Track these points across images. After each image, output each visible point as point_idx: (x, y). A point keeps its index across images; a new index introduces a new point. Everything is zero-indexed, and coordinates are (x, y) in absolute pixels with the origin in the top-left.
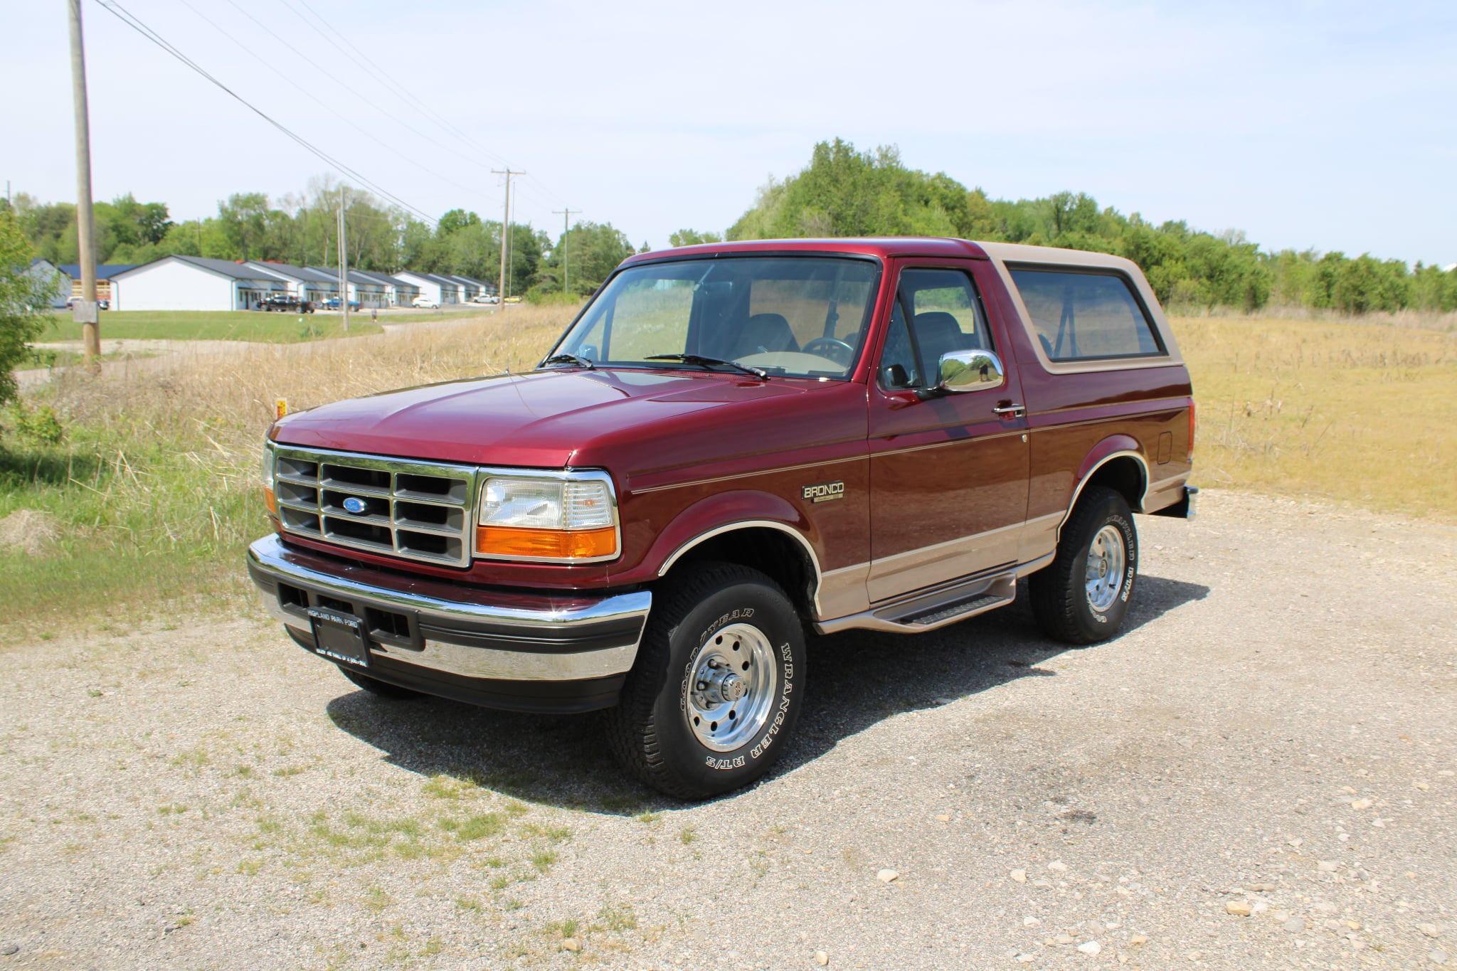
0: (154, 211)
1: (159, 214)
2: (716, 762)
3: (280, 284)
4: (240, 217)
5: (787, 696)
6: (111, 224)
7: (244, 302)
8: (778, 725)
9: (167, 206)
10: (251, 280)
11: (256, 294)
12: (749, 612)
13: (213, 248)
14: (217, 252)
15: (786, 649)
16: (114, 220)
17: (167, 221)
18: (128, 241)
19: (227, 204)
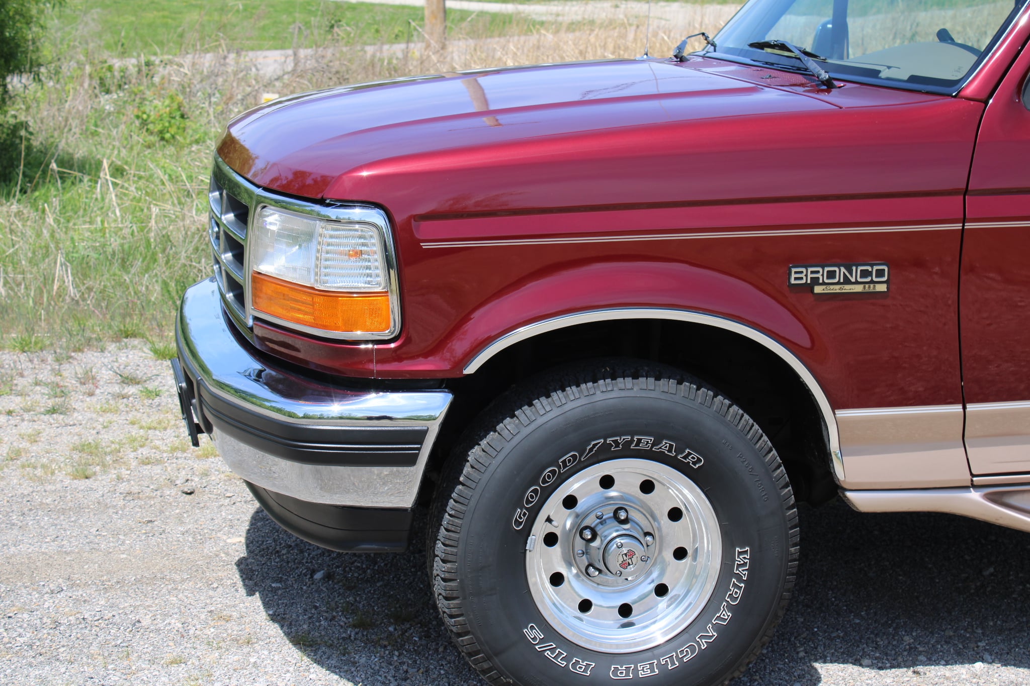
2: (542, 641)
5: (716, 627)
8: (680, 660)
12: (693, 458)
15: (743, 557)
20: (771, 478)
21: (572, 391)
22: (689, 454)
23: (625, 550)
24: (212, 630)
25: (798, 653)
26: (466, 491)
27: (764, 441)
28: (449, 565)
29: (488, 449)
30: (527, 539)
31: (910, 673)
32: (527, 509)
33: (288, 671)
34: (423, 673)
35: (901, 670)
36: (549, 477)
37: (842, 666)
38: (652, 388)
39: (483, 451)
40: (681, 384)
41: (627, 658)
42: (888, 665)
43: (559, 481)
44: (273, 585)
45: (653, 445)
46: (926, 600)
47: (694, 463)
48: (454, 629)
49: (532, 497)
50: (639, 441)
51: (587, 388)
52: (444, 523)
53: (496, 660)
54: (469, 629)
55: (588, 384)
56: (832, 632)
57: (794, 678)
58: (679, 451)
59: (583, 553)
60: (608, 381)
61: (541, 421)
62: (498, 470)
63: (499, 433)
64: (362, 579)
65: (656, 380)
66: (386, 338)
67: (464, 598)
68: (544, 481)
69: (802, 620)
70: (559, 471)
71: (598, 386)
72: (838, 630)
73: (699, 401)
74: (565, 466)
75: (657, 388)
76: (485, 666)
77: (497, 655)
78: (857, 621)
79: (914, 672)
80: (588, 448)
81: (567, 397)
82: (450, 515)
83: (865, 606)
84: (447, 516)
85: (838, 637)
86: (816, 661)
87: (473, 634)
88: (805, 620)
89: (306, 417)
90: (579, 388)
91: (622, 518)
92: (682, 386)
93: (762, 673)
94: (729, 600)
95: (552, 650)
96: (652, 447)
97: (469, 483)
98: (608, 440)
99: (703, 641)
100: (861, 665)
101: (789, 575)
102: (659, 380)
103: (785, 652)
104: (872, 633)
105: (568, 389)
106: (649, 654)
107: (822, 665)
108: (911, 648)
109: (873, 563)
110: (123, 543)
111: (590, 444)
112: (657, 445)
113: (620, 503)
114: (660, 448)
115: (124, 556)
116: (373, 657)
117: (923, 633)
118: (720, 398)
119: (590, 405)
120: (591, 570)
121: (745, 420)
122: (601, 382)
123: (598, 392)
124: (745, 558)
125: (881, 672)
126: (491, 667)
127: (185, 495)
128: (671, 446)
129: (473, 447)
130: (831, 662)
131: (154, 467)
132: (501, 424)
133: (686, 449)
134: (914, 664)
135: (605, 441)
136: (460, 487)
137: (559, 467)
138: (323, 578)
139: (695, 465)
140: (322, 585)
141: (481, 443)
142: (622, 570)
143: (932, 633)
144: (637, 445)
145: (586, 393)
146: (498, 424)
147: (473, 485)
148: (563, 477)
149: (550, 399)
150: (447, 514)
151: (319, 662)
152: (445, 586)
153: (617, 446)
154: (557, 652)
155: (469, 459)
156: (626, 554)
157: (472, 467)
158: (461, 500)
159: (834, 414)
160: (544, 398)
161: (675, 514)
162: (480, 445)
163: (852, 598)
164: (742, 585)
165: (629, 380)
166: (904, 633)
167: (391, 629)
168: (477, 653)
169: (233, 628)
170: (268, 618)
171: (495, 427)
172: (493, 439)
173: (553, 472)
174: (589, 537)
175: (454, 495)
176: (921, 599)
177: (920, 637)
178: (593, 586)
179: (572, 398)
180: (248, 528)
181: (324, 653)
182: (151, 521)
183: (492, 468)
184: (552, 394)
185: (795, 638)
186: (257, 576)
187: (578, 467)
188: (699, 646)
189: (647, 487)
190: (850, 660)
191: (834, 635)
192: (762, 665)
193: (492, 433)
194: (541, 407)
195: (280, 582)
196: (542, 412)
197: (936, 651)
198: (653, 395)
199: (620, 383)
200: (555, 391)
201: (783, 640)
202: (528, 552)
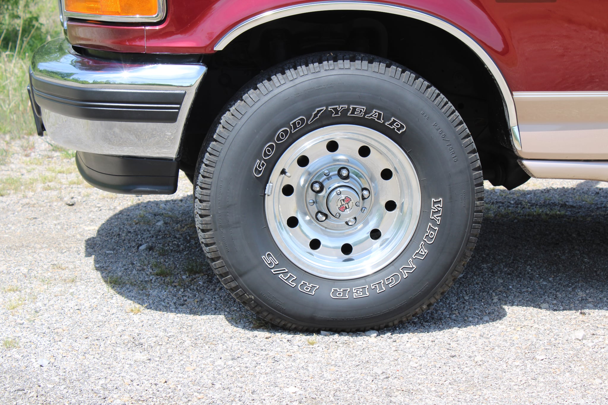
2: (277, 266)
5: (415, 261)
8: (386, 286)
12: (397, 125)
20: (461, 144)
21: (302, 69)
22: (394, 121)
23: (343, 197)
24: (49, 274)
25: (492, 300)
26: (218, 146)
27: (455, 115)
28: (204, 204)
29: (236, 113)
30: (266, 186)
31: (578, 313)
32: (265, 160)
33: (96, 298)
34: (197, 302)
35: (571, 311)
36: (282, 136)
37: (525, 308)
38: (366, 68)
39: (233, 115)
40: (389, 67)
41: (344, 283)
42: (562, 308)
43: (291, 140)
44: (107, 252)
45: (366, 113)
46: (602, 273)
47: (399, 129)
48: (209, 255)
49: (269, 151)
50: (354, 109)
51: (314, 67)
52: (201, 171)
53: (241, 280)
54: (220, 255)
55: (315, 64)
56: (523, 288)
57: (485, 314)
58: (386, 119)
59: (314, 203)
60: (331, 62)
61: (276, 91)
62: (242, 129)
63: (245, 102)
64: (175, 251)
65: (369, 63)
66: (155, 21)
67: (216, 230)
68: (279, 139)
69: (502, 281)
70: (291, 132)
71: (323, 66)
72: (528, 287)
73: (403, 80)
74: (295, 128)
75: (370, 69)
76: (233, 285)
77: (241, 275)
78: (545, 283)
79: (581, 313)
80: (314, 113)
81: (298, 74)
82: (206, 165)
83: (554, 275)
84: (203, 165)
85: (527, 291)
86: (505, 304)
87: (223, 259)
88: (504, 281)
89: (95, 83)
90: (307, 68)
91: (344, 175)
92: (390, 69)
93: (461, 310)
94: (425, 240)
95: (285, 273)
96: (365, 115)
97: (220, 139)
98: (330, 107)
99: (405, 271)
100: (540, 308)
101: (476, 223)
102: (372, 63)
103: (483, 299)
104: (555, 290)
105: (299, 68)
106: (363, 281)
107: (510, 307)
108: (582, 300)
109: (566, 251)
110: (10, 228)
111: (315, 111)
112: (369, 114)
113: (343, 164)
114: (371, 116)
115: (7, 236)
116: (163, 291)
117: (595, 291)
118: (421, 80)
119: (315, 80)
120: (320, 215)
121: (441, 98)
122: (325, 63)
123: (322, 71)
124: (438, 207)
125: (555, 312)
126: (237, 286)
127: (67, 206)
128: (380, 114)
129: (224, 113)
130: (517, 305)
131: (53, 192)
132: (246, 95)
133: (391, 117)
134: (582, 308)
135: (327, 108)
136: (214, 143)
137: (291, 129)
138: (146, 249)
139: (399, 131)
140: (144, 253)
141: (231, 109)
142: (340, 212)
143: (602, 291)
144: (353, 113)
145: (313, 71)
146: (244, 94)
147: (223, 141)
148: (295, 137)
149: (284, 76)
150: (204, 164)
151: (120, 293)
152: (201, 221)
153: (337, 113)
154: (289, 275)
155: (221, 121)
156: (343, 200)
157: (224, 127)
158: (214, 152)
159: (512, 95)
160: (280, 74)
161: (387, 174)
162: (229, 111)
163: (544, 270)
164: (437, 228)
165: (347, 62)
166: (579, 291)
167: (184, 277)
168: (227, 274)
169: (66, 274)
170: (95, 268)
171: (242, 97)
172: (239, 105)
173: (286, 132)
174: (318, 189)
175: (209, 149)
176: (598, 273)
177: (592, 293)
178: (321, 229)
179: (302, 74)
180: (104, 222)
181: (127, 289)
182: (36, 218)
183: (237, 128)
184: (286, 71)
185: (493, 291)
186: (98, 247)
187: (306, 129)
188: (402, 275)
189: (364, 151)
190: (532, 305)
191: (524, 290)
192: (463, 306)
193: (239, 101)
194: (277, 81)
195: (114, 250)
196: (278, 84)
197: (602, 302)
198: (366, 73)
199: (340, 64)
200: (289, 69)
201: (483, 292)
202: (266, 195)
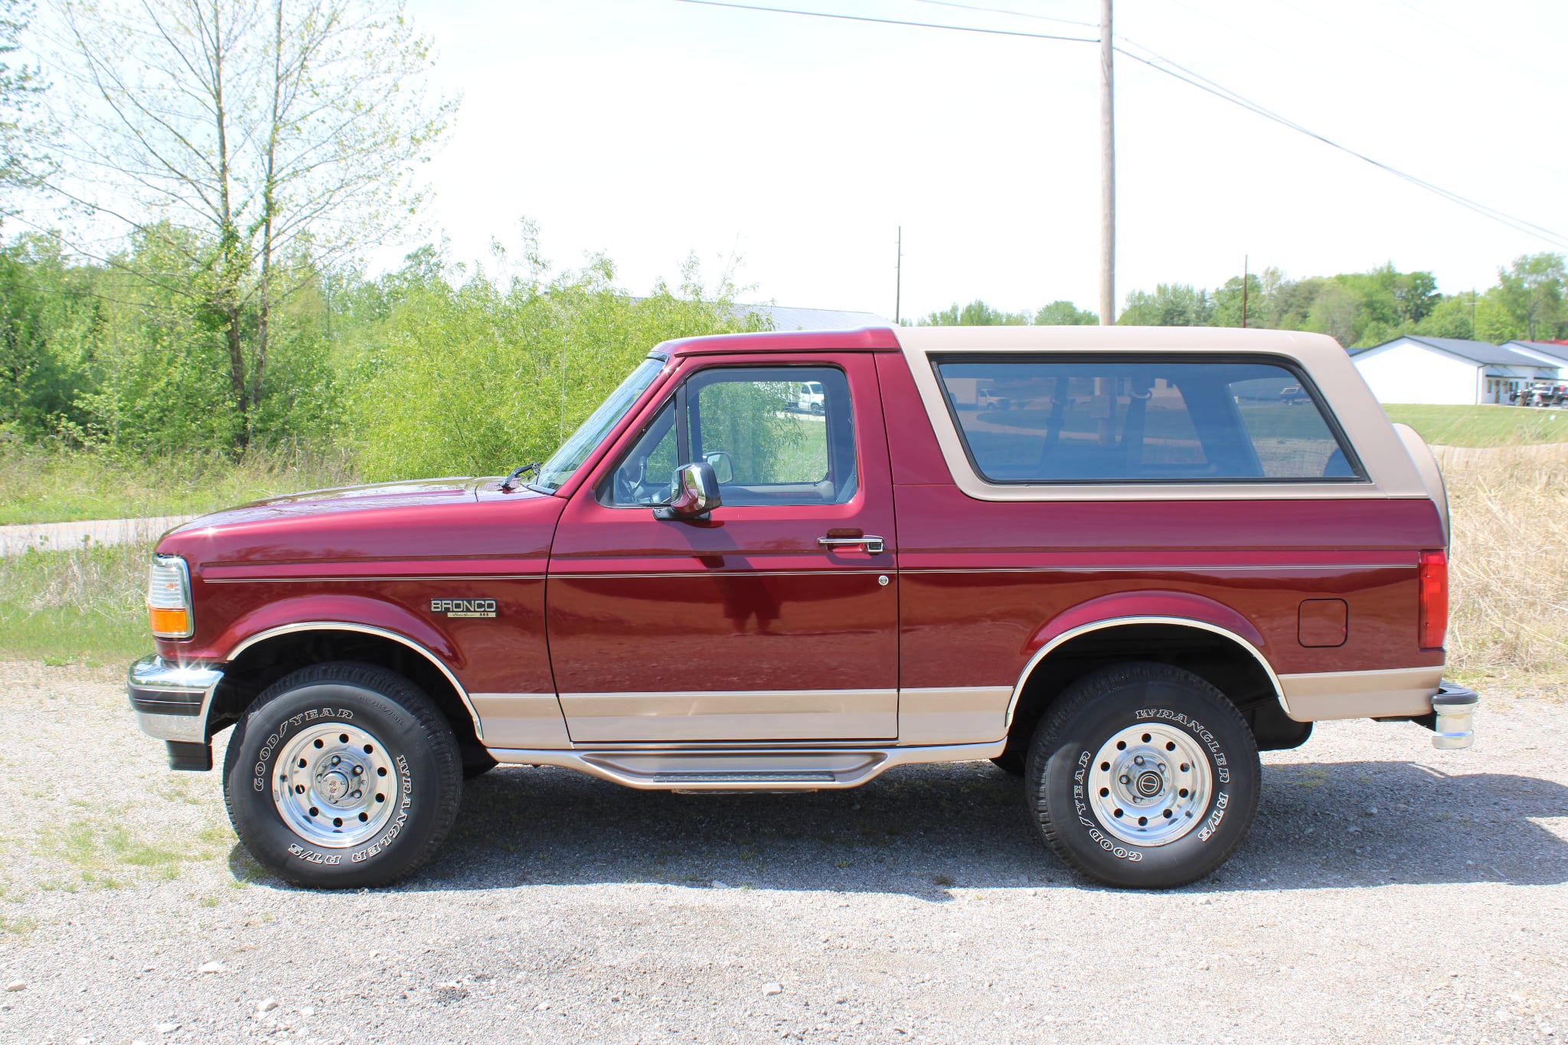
0: (1419, 282)
1: (1423, 285)
3: (1547, 370)
4: (1526, 286)
6: (1364, 300)
7: (1493, 394)
9: (1433, 275)
10: (1505, 366)
11: (1511, 384)
13: (1492, 325)
14: (1497, 329)
16: (1369, 295)
17: (1433, 293)
18: (1383, 319)
19: (1510, 270)
159: (468, 696)
189: (344, 739)
